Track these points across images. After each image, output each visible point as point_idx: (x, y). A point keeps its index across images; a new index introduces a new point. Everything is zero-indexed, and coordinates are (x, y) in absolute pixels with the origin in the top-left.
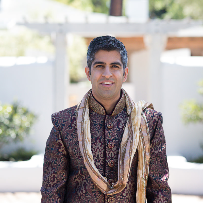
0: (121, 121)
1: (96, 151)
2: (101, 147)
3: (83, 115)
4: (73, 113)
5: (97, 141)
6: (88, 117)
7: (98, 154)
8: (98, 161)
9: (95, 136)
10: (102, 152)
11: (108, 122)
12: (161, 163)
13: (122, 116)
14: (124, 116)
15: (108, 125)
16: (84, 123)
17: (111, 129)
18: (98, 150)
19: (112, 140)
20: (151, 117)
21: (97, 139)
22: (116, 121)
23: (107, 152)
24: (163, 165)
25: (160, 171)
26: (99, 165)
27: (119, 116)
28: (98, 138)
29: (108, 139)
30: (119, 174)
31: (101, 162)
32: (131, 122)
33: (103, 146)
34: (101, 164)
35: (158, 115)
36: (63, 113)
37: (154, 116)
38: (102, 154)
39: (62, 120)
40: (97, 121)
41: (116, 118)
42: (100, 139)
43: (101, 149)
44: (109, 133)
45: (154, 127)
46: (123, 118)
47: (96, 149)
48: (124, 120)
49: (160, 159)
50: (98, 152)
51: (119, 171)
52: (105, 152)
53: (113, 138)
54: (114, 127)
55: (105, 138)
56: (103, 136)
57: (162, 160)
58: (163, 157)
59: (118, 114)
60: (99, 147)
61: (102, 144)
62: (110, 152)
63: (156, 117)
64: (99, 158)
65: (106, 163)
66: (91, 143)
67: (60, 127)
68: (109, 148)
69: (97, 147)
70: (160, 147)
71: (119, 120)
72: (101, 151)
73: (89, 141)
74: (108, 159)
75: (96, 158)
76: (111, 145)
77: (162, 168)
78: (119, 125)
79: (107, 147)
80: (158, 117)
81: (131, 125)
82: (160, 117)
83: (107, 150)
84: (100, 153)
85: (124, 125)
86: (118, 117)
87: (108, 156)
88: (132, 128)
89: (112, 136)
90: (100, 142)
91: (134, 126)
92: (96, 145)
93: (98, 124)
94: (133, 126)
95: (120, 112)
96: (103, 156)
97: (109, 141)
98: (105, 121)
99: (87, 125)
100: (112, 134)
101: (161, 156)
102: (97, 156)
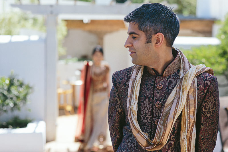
0: (173, 82)
1: (144, 109)
2: (149, 106)
3: (137, 74)
4: (130, 72)
5: (146, 100)
6: (140, 77)
7: (146, 112)
8: (145, 118)
9: (145, 95)
10: (150, 111)
11: (159, 82)
12: (212, 124)
13: (175, 78)
14: (177, 78)
15: (158, 85)
16: (136, 81)
17: (160, 89)
18: (146, 108)
19: (160, 101)
20: (203, 80)
21: (146, 98)
22: (167, 82)
23: (154, 111)
24: (213, 126)
25: (210, 132)
26: (146, 123)
27: (172, 77)
28: (147, 96)
29: (156, 98)
30: (157, 131)
31: (148, 120)
32: (181, 85)
33: (151, 104)
34: (148, 121)
35: (211, 79)
36: (122, 72)
37: (206, 80)
38: (150, 112)
39: (119, 78)
40: (149, 81)
41: (168, 79)
42: (149, 98)
43: (149, 108)
44: (158, 93)
45: (205, 91)
46: (175, 79)
47: (144, 107)
48: (175, 81)
49: (211, 121)
50: (146, 110)
51: (158, 129)
52: (153, 111)
53: (161, 98)
54: (163, 87)
55: (153, 98)
56: (152, 96)
57: (213, 123)
58: (215, 119)
59: (170, 75)
60: (147, 106)
61: (150, 103)
62: (157, 111)
63: (208, 81)
64: (147, 116)
65: (153, 121)
66: (138, 100)
67: (117, 85)
68: (156, 107)
69: (145, 105)
70: (214, 110)
71: (170, 81)
72: (149, 109)
73: (136, 98)
74: (155, 118)
75: (144, 115)
76: (159, 104)
77: (212, 129)
78: (169, 85)
79: (154, 106)
80: (211, 81)
81: (181, 88)
82: (213, 81)
83: (154, 109)
84: (147, 111)
85: (174, 86)
86: (170, 77)
87: (155, 115)
88: (180, 91)
89: (161, 96)
90: (149, 101)
91: (183, 89)
92: (144, 104)
93: (149, 84)
94: (181, 90)
95: (174, 73)
96: (150, 114)
97: (157, 100)
98: (155, 81)
99: (137, 84)
100: (161, 94)
101: (213, 118)
102: (145, 113)
